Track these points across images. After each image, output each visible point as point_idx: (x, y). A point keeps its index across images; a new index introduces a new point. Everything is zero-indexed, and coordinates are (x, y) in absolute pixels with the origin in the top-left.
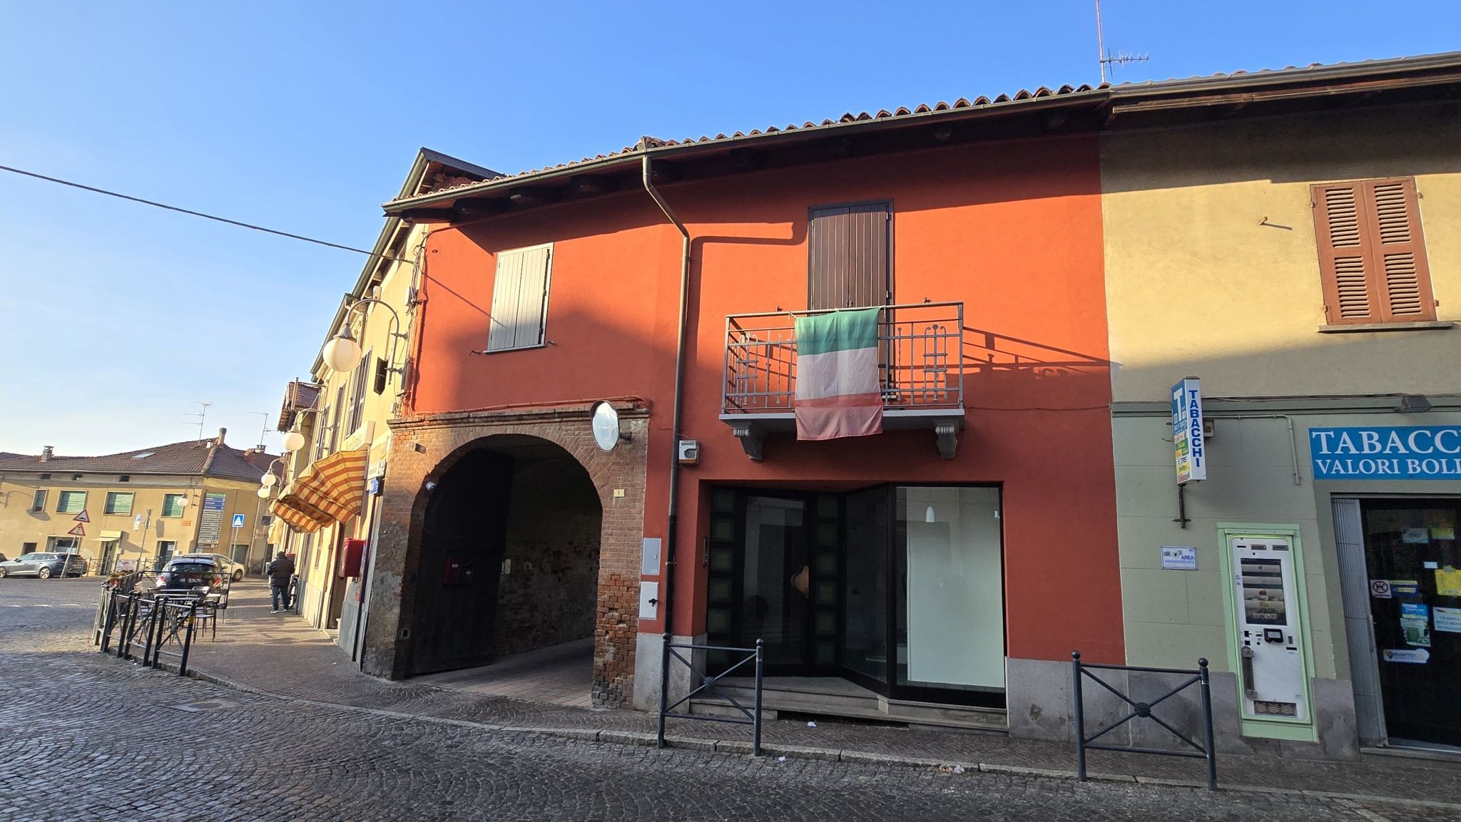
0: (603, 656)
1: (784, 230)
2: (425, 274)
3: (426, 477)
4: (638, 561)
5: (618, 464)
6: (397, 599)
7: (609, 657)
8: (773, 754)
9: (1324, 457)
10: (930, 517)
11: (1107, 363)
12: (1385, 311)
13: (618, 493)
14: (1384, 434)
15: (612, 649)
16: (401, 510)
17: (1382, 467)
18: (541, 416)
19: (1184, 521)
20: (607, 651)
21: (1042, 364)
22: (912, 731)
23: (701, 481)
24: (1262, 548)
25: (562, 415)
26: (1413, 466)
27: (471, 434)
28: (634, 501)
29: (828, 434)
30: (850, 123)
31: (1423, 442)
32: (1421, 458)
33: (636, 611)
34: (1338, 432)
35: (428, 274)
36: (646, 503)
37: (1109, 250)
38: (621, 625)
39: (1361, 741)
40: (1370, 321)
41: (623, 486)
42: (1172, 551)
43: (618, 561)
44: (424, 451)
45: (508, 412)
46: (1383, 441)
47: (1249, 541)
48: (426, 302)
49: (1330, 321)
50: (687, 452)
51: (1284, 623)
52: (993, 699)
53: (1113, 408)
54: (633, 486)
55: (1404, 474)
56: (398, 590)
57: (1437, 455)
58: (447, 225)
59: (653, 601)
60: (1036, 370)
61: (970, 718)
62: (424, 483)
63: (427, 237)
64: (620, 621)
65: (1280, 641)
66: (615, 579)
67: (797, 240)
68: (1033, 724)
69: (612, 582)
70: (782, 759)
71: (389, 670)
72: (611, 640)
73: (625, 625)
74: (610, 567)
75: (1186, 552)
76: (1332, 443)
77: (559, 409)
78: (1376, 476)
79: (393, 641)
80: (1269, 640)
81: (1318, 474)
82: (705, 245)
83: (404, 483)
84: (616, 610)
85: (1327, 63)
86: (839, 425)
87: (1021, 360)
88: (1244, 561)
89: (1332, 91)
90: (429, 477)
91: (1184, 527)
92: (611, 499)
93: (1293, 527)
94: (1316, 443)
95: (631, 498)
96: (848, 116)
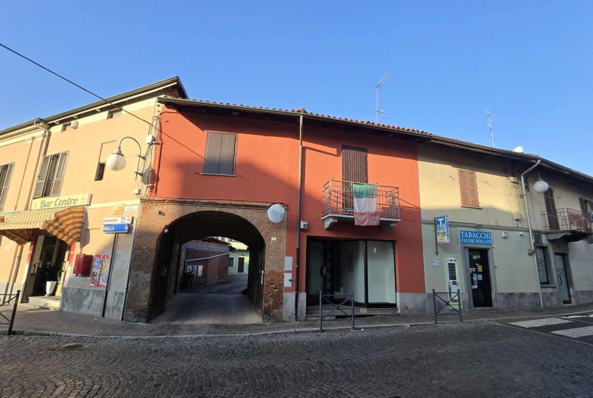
0: (268, 302)
1: (334, 151)
2: (161, 131)
3: (165, 227)
4: (284, 265)
5: (273, 227)
6: (148, 284)
7: (271, 303)
8: (360, 329)
9: (463, 238)
10: (375, 250)
11: (420, 208)
12: (471, 203)
13: (273, 239)
14: (472, 232)
15: (272, 300)
16: (149, 242)
17: (472, 241)
18: (236, 205)
19: (437, 253)
20: (270, 301)
21: (406, 207)
22: (376, 318)
23: (307, 236)
24: (452, 260)
25: (246, 206)
26: (477, 241)
27: (194, 209)
28: (281, 242)
29: (365, 224)
30: (369, 124)
31: (479, 235)
32: (478, 239)
33: (283, 284)
34: (465, 232)
35: (163, 131)
36: (286, 243)
37: (420, 177)
38: (276, 290)
39: (470, 308)
40: (469, 205)
41: (275, 237)
42: (435, 261)
43: (274, 265)
44: (164, 214)
45: (218, 202)
46: (472, 235)
47: (450, 259)
48: (162, 144)
49: (462, 204)
50: (304, 225)
51: (456, 279)
52: (394, 306)
53: (422, 221)
54: (280, 236)
55: (476, 243)
56: (149, 280)
57: (481, 239)
58: (175, 111)
59: (290, 280)
60: (404, 208)
61: (388, 312)
62: (164, 229)
63: (161, 114)
64: (275, 289)
65: (456, 284)
66: (273, 272)
67: (338, 155)
68: (406, 312)
69: (272, 274)
70: (363, 330)
71: (144, 318)
72: (271, 296)
73: (278, 290)
74: (270, 268)
75: (438, 262)
76: (464, 234)
77: (246, 203)
78: (471, 243)
79: (146, 304)
80: (454, 284)
81: (462, 242)
82: (307, 150)
83: (151, 229)
84: (273, 284)
85: (473, 142)
86: (368, 221)
87: (401, 205)
88: (449, 264)
89: (472, 149)
90: (167, 227)
91: (437, 255)
92: (270, 241)
93: (457, 255)
94: (461, 234)
95: (279, 241)
96: (369, 122)
